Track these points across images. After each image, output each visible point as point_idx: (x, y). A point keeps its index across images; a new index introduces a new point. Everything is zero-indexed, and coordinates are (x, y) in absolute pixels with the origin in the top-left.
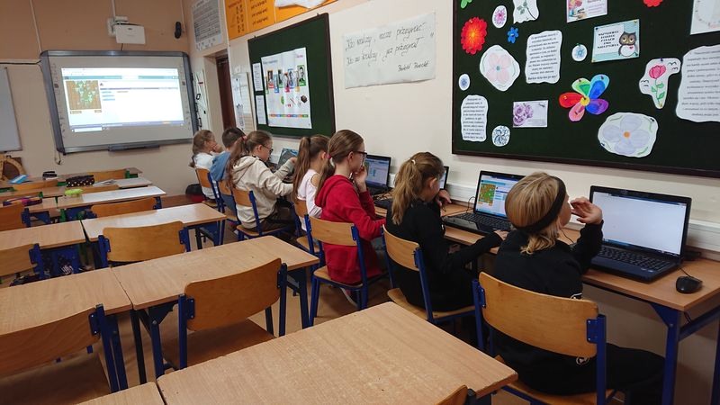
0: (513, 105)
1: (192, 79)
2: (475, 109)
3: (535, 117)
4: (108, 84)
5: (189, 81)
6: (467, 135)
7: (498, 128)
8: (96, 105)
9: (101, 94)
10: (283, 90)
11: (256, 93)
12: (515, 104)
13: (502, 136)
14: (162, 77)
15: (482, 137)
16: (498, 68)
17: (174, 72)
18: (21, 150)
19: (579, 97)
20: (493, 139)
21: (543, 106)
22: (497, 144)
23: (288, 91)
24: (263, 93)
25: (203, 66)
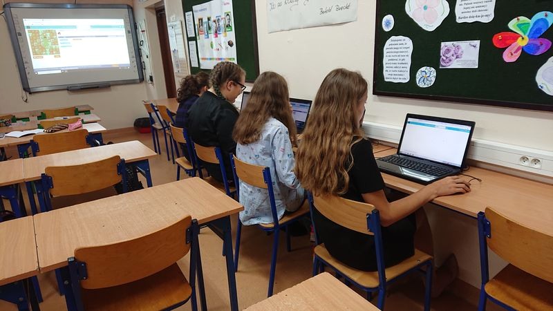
0: (440, 46)
1: (136, 28)
2: (399, 50)
3: (464, 57)
4: (64, 33)
5: (133, 30)
6: (390, 75)
7: (423, 69)
8: (55, 52)
9: (59, 42)
10: (212, 36)
11: (190, 39)
12: (443, 44)
13: (427, 78)
14: (111, 27)
15: (405, 79)
16: (425, 8)
17: (121, 22)
19: (515, 36)
20: (417, 80)
21: (475, 47)
22: (421, 85)
23: (217, 36)
24: (194, 39)
25: (144, 16)
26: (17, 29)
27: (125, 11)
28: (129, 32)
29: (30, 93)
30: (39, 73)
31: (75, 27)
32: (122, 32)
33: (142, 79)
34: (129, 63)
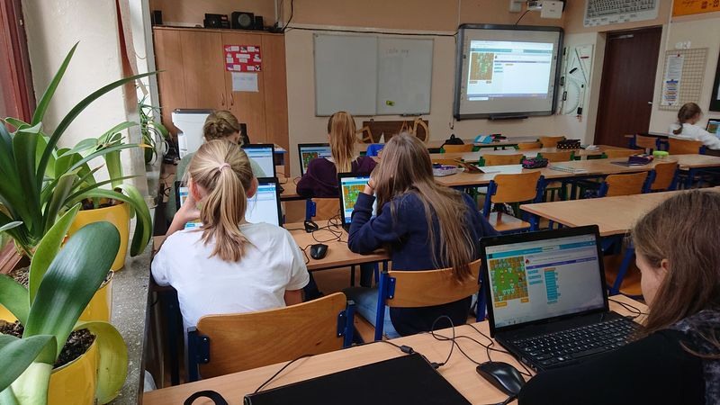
1: (563, 54)
4: (500, 58)
5: (560, 55)
8: (488, 77)
9: (494, 66)
14: (540, 52)
18: (429, 114)
25: (594, 42)
26: (465, 50)
27: (556, 35)
28: (555, 58)
29: (459, 120)
30: (471, 99)
31: (510, 51)
32: (549, 58)
33: (553, 112)
34: (546, 92)
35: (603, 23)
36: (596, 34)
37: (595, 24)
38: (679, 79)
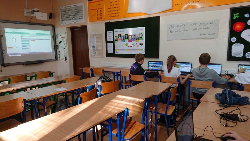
2: (238, 47)
5: (54, 36)
6: (233, 54)
7: (248, 53)
10: (127, 41)
15: (241, 55)
16: (249, 36)
17: (49, 32)
22: (248, 57)
23: (131, 41)
24: (113, 42)
25: (66, 31)
26: (1, 33)
27: (51, 28)
28: (52, 37)
29: (5, 66)
30: (10, 56)
31: (28, 33)
32: (49, 37)
34: (51, 51)
35: (67, 24)
36: (66, 28)
37: (65, 24)
38: (95, 46)
